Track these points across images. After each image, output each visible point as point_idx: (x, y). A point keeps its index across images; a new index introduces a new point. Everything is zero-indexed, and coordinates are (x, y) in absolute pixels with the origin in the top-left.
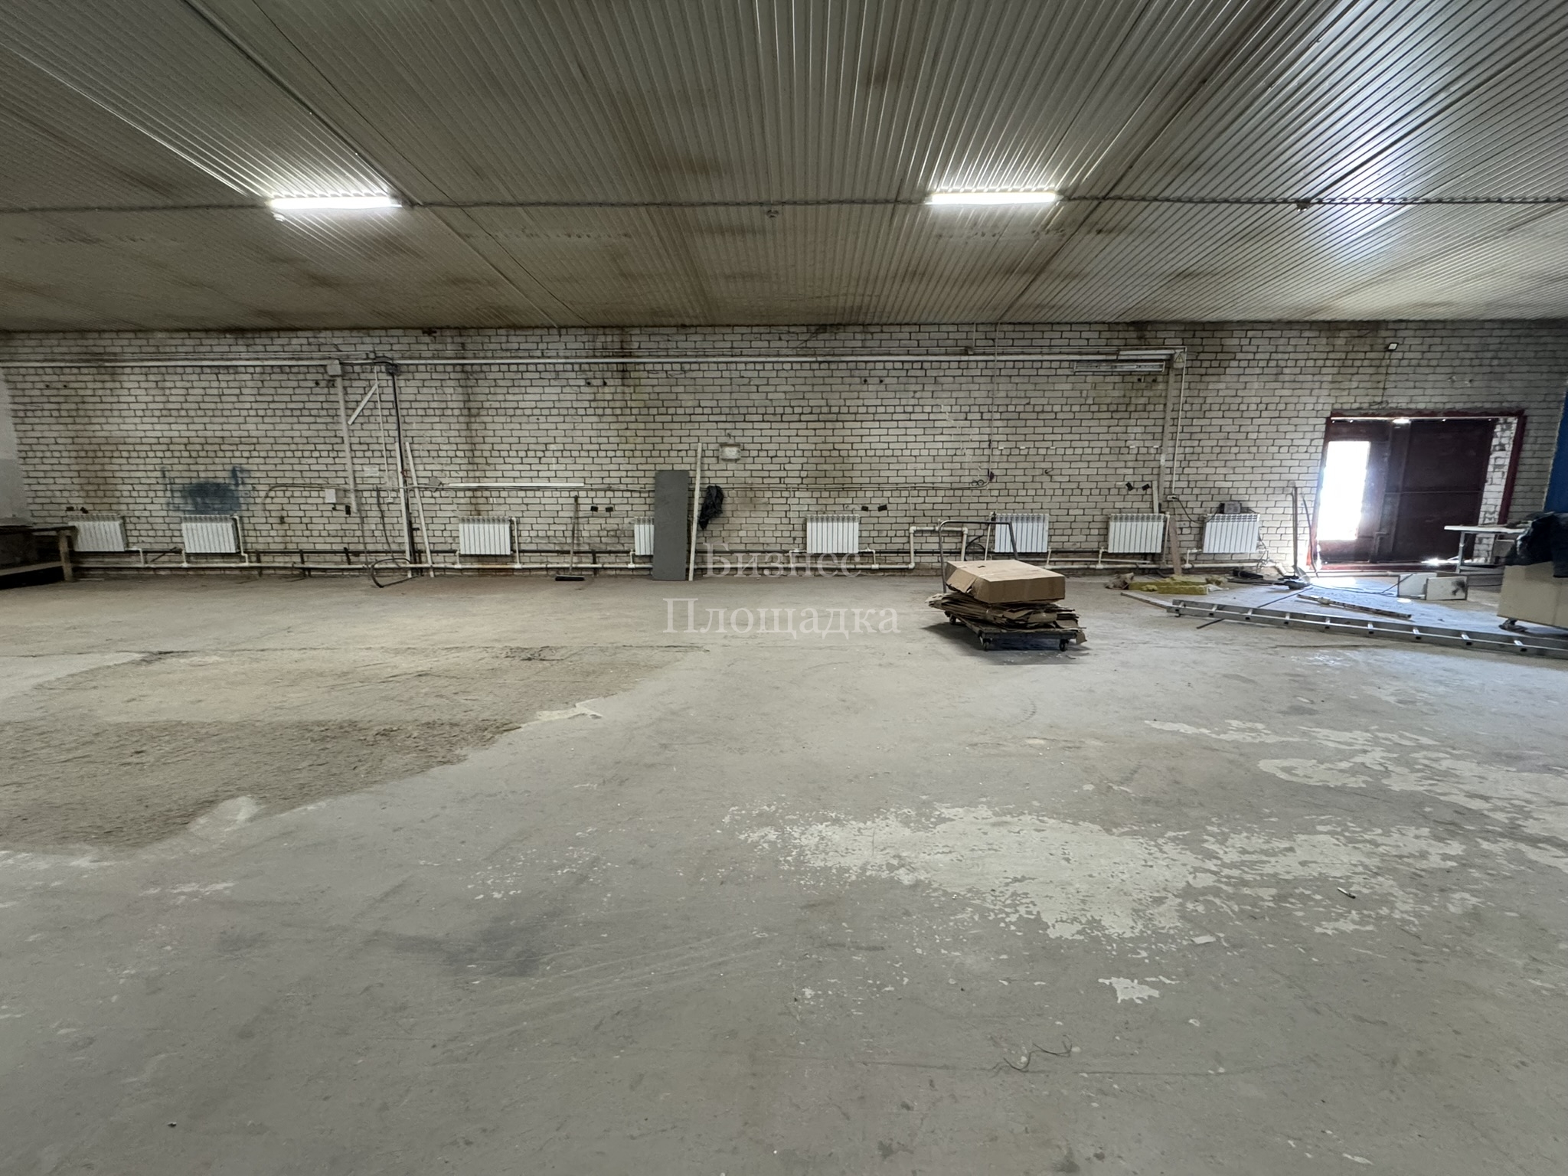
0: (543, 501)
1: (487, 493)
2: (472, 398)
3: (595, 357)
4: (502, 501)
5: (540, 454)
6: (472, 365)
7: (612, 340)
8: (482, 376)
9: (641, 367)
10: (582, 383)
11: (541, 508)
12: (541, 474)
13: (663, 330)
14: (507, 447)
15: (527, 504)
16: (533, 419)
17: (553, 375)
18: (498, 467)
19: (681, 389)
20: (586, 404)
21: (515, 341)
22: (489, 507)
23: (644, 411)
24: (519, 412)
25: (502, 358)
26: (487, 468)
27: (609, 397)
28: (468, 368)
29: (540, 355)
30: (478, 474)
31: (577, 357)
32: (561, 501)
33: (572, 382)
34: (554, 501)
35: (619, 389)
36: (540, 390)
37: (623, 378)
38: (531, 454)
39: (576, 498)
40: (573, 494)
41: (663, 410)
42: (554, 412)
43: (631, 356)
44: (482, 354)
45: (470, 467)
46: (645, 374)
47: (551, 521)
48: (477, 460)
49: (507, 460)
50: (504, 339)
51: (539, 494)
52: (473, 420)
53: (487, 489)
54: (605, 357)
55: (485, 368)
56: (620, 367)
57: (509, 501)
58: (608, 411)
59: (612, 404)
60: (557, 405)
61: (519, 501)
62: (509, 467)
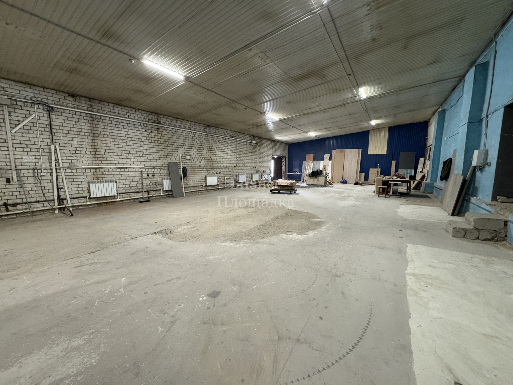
0: (128, 173)
1: (102, 170)
2: (95, 129)
3: (148, 122)
4: (110, 173)
5: (127, 155)
6: (96, 115)
7: (154, 117)
8: (101, 120)
9: (164, 128)
10: (144, 130)
11: (127, 176)
12: (127, 162)
13: (170, 118)
14: (113, 151)
15: (121, 175)
16: (124, 141)
17: (133, 126)
18: (108, 159)
19: (175, 137)
20: (145, 138)
21: (117, 110)
22: (104, 176)
23: (164, 143)
24: (118, 138)
25: (111, 115)
26: (102, 159)
27: (153, 136)
28: (94, 116)
29: (128, 117)
30: (98, 162)
31: (142, 121)
32: (135, 172)
33: (140, 129)
34: (133, 173)
35: (157, 134)
36: (127, 130)
37: (158, 131)
38: (123, 154)
39: (142, 172)
40: (140, 170)
41: (170, 143)
42: (133, 139)
43: (160, 124)
44: (101, 112)
45: (94, 159)
46: (165, 131)
47: (131, 180)
48: (97, 156)
49: (112, 156)
50: (112, 108)
51: (126, 170)
52: (96, 138)
53: (102, 168)
54: (152, 123)
55: (102, 117)
56: (157, 127)
57: (113, 173)
58: (153, 141)
59: (154, 139)
60: (134, 137)
61: (118, 173)
62: (114, 159)
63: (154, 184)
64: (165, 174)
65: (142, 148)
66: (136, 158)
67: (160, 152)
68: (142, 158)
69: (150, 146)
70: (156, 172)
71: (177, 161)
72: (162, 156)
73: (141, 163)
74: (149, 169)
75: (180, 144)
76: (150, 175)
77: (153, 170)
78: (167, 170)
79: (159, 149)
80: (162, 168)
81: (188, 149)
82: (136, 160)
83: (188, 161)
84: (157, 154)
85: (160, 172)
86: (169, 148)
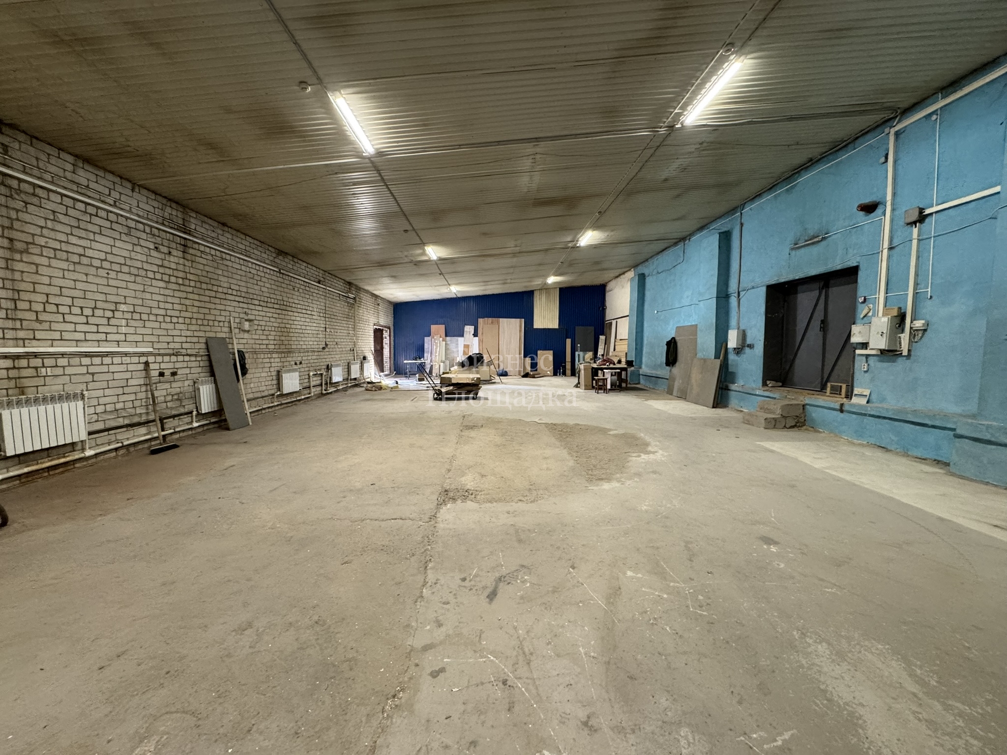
0: (113, 368)
1: (37, 362)
2: (17, 225)
3: (163, 224)
4: (59, 371)
5: (109, 314)
6: (20, 180)
7: (176, 214)
8: (35, 200)
9: (196, 246)
10: (152, 246)
11: (109, 377)
12: (110, 337)
13: (210, 221)
14: (69, 301)
15: (93, 374)
16: (102, 272)
17: (126, 230)
18: (55, 326)
19: (220, 272)
20: (155, 269)
21: (84, 176)
22: (40, 381)
23: (198, 285)
24: (85, 260)
25: (65, 188)
26: (37, 326)
27: (173, 266)
28: (14, 184)
29: (112, 203)
30: (21, 334)
31: (148, 219)
32: (131, 367)
33: (142, 242)
34: (123, 368)
35: (181, 261)
36: (111, 242)
37: (184, 252)
38: (98, 312)
39: (147, 364)
40: (143, 359)
41: (210, 287)
42: (125, 269)
43: (189, 234)
44: (35, 172)
45: (10, 324)
46: (199, 254)
47: (120, 391)
48: (20, 315)
49: (68, 318)
50: (69, 167)
51: (107, 360)
52: (17, 256)
53: (36, 355)
54: (171, 228)
55: (39, 191)
56: (183, 242)
57: (69, 371)
58: (173, 279)
59: (176, 273)
60: (129, 262)
61: (84, 370)
62: (71, 327)
63: (176, 397)
64: (199, 370)
65: (148, 296)
66: (132, 323)
67: (190, 309)
68: (148, 324)
69: (167, 292)
70: (179, 363)
71: (224, 335)
72: (194, 321)
73: (147, 338)
74: (163, 355)
75: (230, 291)
76: (167, 373)
77: (174, 358)
78: (204, 358)
79: (188, 302)
80: (194, 352)
81: (245, 306)
82: (132, 330)
83: (246, 335)
84: (183, 314)
85: (190, 364)
86: (207, 299)
